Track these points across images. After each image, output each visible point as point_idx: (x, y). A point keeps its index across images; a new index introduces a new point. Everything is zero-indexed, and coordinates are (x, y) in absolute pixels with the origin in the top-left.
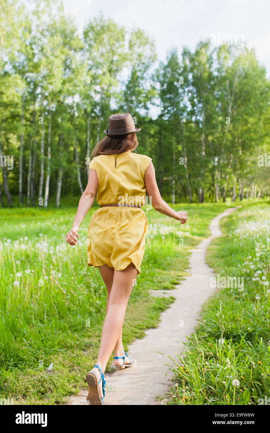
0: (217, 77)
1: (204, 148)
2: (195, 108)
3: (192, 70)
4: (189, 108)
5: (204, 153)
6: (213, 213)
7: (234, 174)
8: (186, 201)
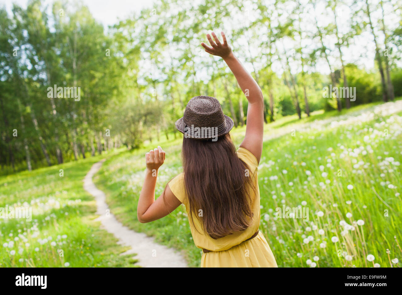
0: (56, 34)
1: (54, 106)
2: (36, 66)
3: (26, 26)
4: (30, 67)
5: (55, 112)
6: (80, 173)
7: (91, 129)
8: (43, 166)
